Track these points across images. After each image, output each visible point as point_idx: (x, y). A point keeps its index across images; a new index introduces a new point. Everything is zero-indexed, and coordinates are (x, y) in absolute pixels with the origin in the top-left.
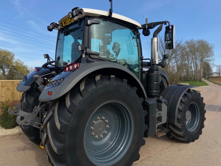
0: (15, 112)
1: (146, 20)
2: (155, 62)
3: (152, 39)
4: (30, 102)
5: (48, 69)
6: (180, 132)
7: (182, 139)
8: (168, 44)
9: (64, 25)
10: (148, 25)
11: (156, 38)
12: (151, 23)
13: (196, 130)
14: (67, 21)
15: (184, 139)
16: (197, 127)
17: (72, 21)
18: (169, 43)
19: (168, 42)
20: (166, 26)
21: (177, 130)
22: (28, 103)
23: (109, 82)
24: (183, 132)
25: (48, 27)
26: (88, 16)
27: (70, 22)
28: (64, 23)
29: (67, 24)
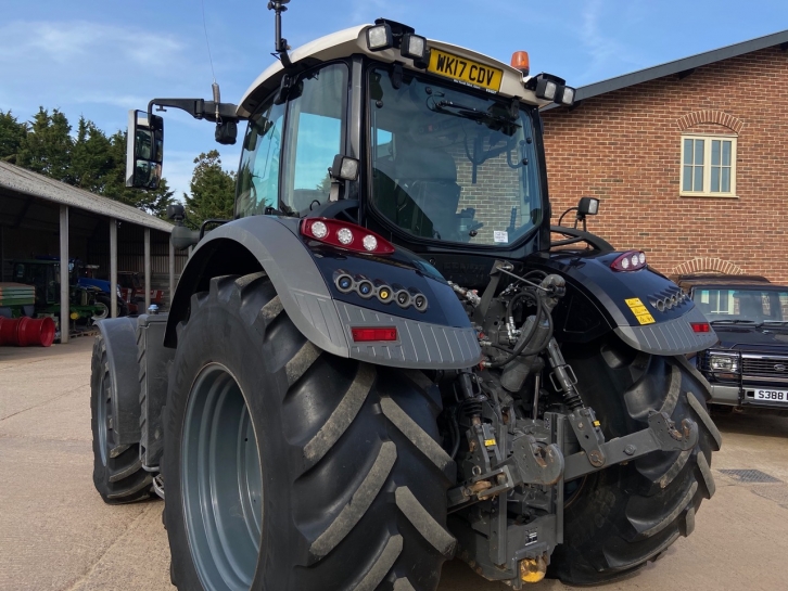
9: (433, 67)
17: (486, 85)
27: (475, 82)
28: (440, 64)
29: (457, 76)
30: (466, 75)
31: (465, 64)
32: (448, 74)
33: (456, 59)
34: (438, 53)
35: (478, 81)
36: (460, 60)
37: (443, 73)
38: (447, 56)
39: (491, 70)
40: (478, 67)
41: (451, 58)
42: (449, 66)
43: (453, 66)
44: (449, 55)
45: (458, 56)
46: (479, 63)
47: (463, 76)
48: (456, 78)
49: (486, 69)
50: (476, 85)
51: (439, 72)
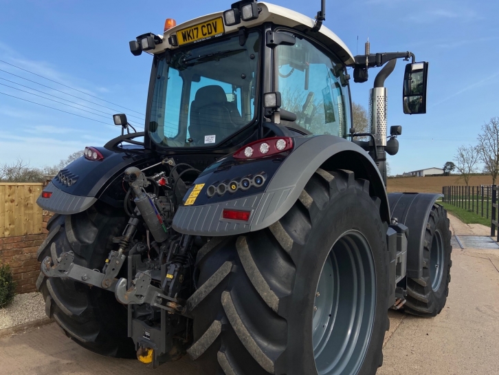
0: (61, 271)
1: (367, 46)
2: (380, 141)
3: (373, 89)
4: (87, 241)
5: (123, 154)
6: (424, 294)
7: (424, 310)
8: (409, 104)
9: (181, 41)
10: (370, 57)
11: (382, 89)
12: (377, 54)
13: (440, 287)
14: (195, 32)
15: (429, 309)
16: (442, 283)
17: (214, 33)
18: (411, 100)
19: (409, 99)
20: (407, 63)
21: (416, 291)
22: (85, 243)
23: (346, 184)
24: (428, 294)
25: (132, 44)
26: (271, 23)
27: (207, 35)
28: (184, 38)
29: (196, 39)
30: (200, 35)
31: (197, 28)
32: (191, 41)
33: (191, 29)
34: (180, 33)
35: (209, 33)
36: (193, 28)
37: (188, 42)
38: (186, 30)
39: (214, 21)
40: (205, 24)
41: (188, 30)
42: (189, 35)
43: (191, 34)
44: (187, 30)
45: (191, 27)
46: (205, 22)
47: (199, 37)
48: (195, 40)
49: (211, 23)
50: (208, 37)
51: (186, 42)
